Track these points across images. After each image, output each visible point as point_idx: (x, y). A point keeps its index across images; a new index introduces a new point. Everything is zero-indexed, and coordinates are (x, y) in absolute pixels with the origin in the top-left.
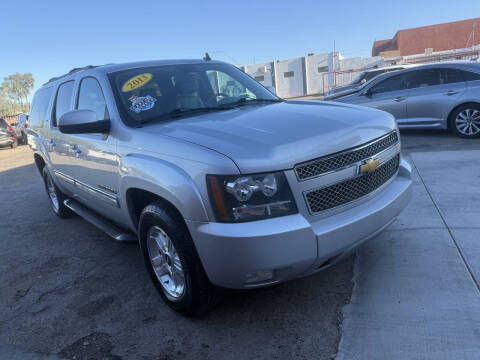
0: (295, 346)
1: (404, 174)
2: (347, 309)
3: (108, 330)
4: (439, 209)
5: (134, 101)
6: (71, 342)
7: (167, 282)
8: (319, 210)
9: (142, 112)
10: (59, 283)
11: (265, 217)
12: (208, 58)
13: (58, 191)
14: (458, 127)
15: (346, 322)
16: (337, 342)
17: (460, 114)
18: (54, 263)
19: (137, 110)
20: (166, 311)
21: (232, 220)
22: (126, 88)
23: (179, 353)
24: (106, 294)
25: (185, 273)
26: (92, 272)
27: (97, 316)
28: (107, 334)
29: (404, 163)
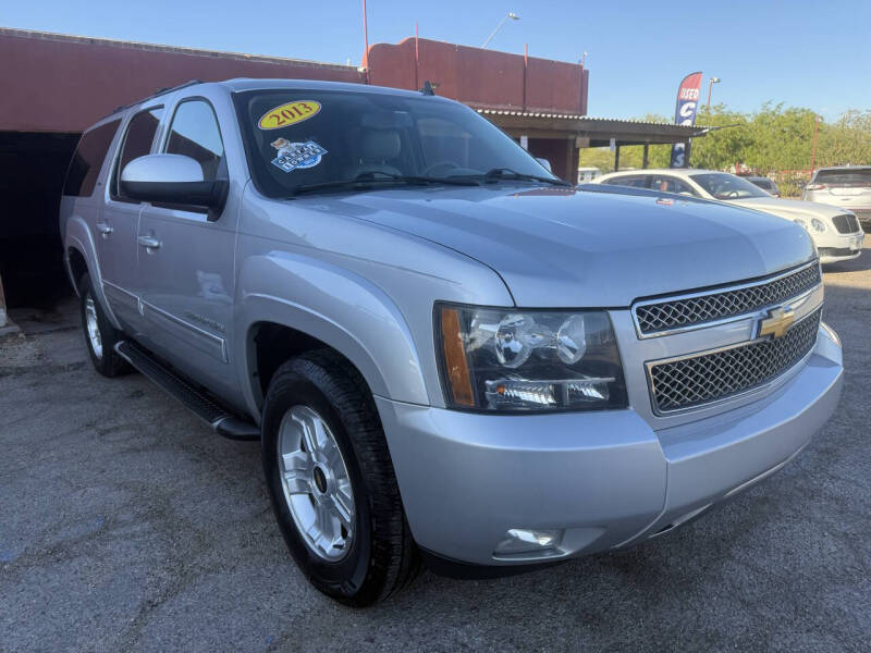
5: (283, 148)
8: (673, 406)
9: (296, 171)
11: (556, 409)
12: (429, 90)
19: (287, 167)
22: (268, 122)
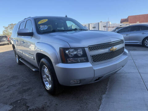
0: (86, 106)
1: (125, 54)
2: (104, 96)
3: (26, 98)
4: (137, 67)
5: (41, 27)
6: (14, 101)
7: (47, 84)
8: (96, 62)
9: (43, 30)
10: (14, 83)
11: (78, 62)
12: (66, 16)
13: (18, 56)
14: (146, 44)
15: (103, 100)
16: (100, 106)
17: (146, 40)
18: (14, 77)
19: (42, 29)
20: (46, 93)
21: (67, 63)
22: (39, 23)
23: (48, 106)
24: (28, 87)
25: (52, 80)
26: (25, 81)
27: (24, 94)
28: (26, 99)
29: (126, 50)
